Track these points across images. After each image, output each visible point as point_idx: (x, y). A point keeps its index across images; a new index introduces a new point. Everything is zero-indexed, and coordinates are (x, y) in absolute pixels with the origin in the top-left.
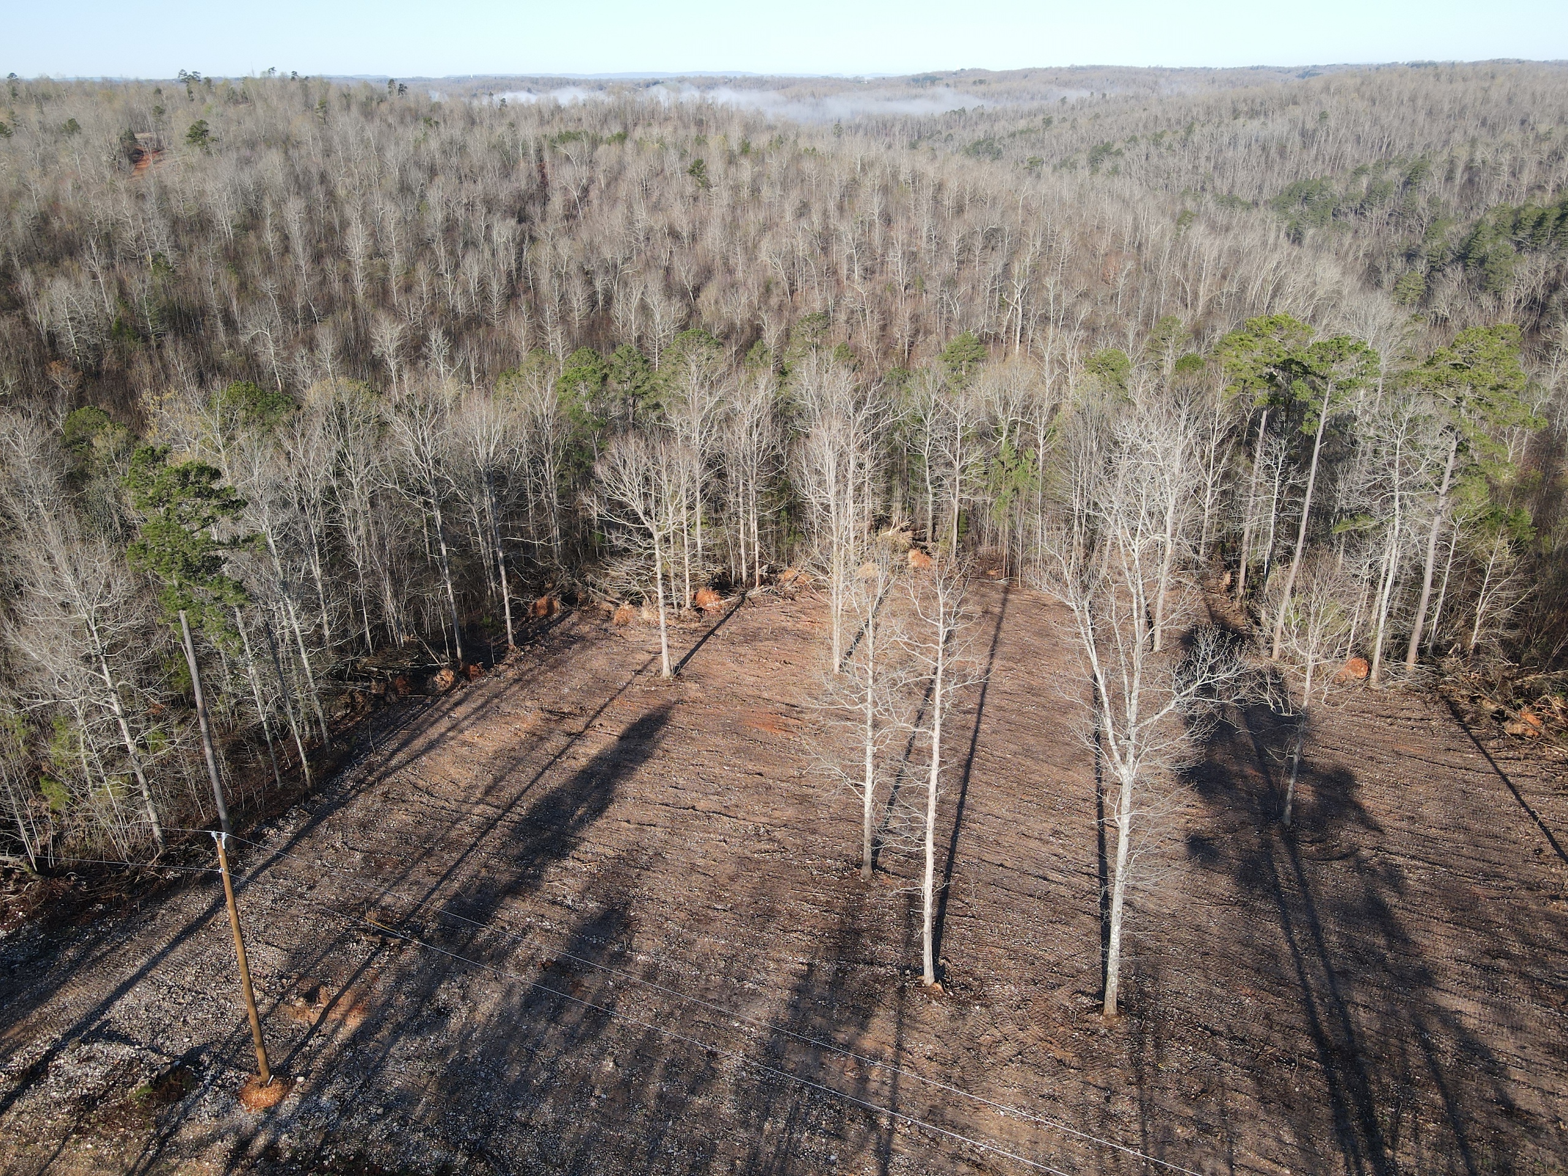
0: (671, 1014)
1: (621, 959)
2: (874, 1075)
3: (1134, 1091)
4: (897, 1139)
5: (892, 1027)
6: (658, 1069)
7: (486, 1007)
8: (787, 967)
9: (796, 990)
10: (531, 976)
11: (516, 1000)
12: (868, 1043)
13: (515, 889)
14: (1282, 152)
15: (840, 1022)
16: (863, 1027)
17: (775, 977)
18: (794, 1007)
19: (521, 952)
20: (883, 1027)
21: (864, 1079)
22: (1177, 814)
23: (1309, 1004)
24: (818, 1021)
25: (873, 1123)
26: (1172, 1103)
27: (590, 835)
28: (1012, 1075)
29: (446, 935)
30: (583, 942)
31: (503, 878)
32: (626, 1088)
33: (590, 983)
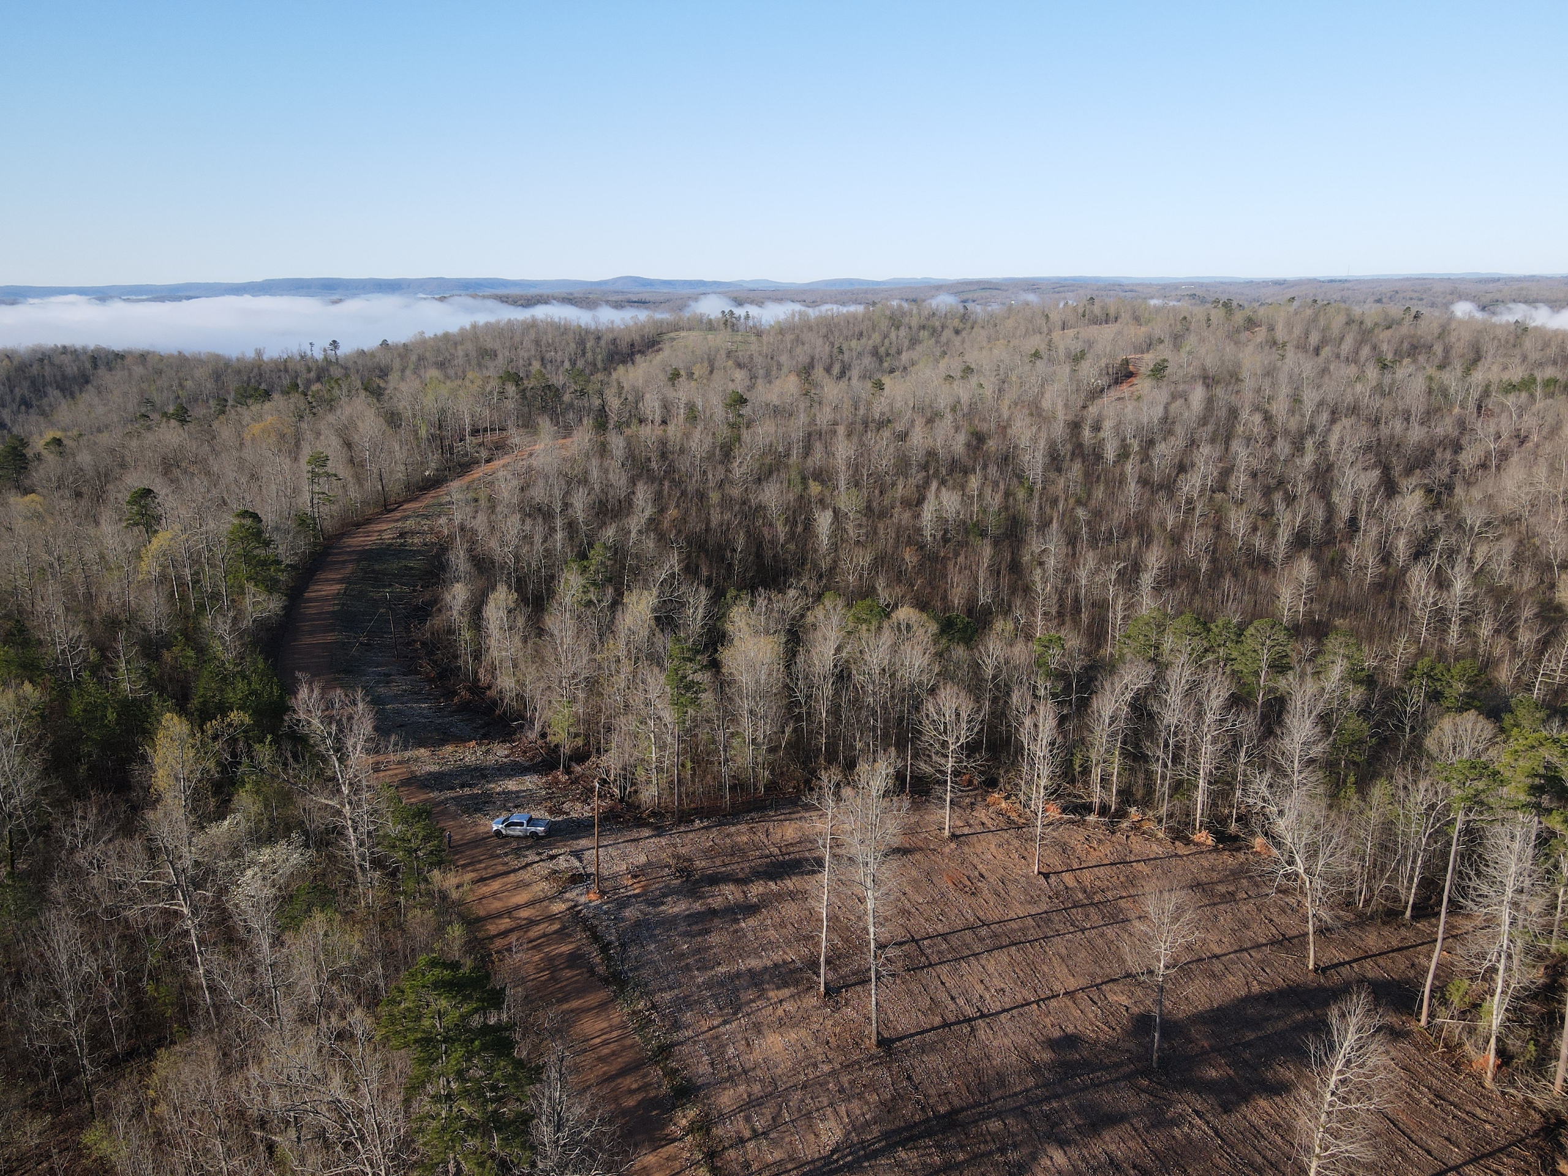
0: (725, 945)
2: (759, 1003)
3: (838, 1067)
4: (737, 1022)
5: (789, 995)
6: (697, 957)
8: (785, 956)
9: (776, 965)
11: (687, 913)
15: (773, 982)
16: (778, 988)
17: (777, 957)
18: (766, 968)
19: (710, 900)
20: (786, 992)
21: (753, 1001)
22: (1092, 1024)
23: (978, 1104)
24: (767, 977)
25: (735, 1014)
26: (845, 1079)
27: (794, 879)
28: (803, 1033)
29: (697, 882)
30: (733, 909)
31: (741, 875)
32: (682, 955)
33: (717, 922)
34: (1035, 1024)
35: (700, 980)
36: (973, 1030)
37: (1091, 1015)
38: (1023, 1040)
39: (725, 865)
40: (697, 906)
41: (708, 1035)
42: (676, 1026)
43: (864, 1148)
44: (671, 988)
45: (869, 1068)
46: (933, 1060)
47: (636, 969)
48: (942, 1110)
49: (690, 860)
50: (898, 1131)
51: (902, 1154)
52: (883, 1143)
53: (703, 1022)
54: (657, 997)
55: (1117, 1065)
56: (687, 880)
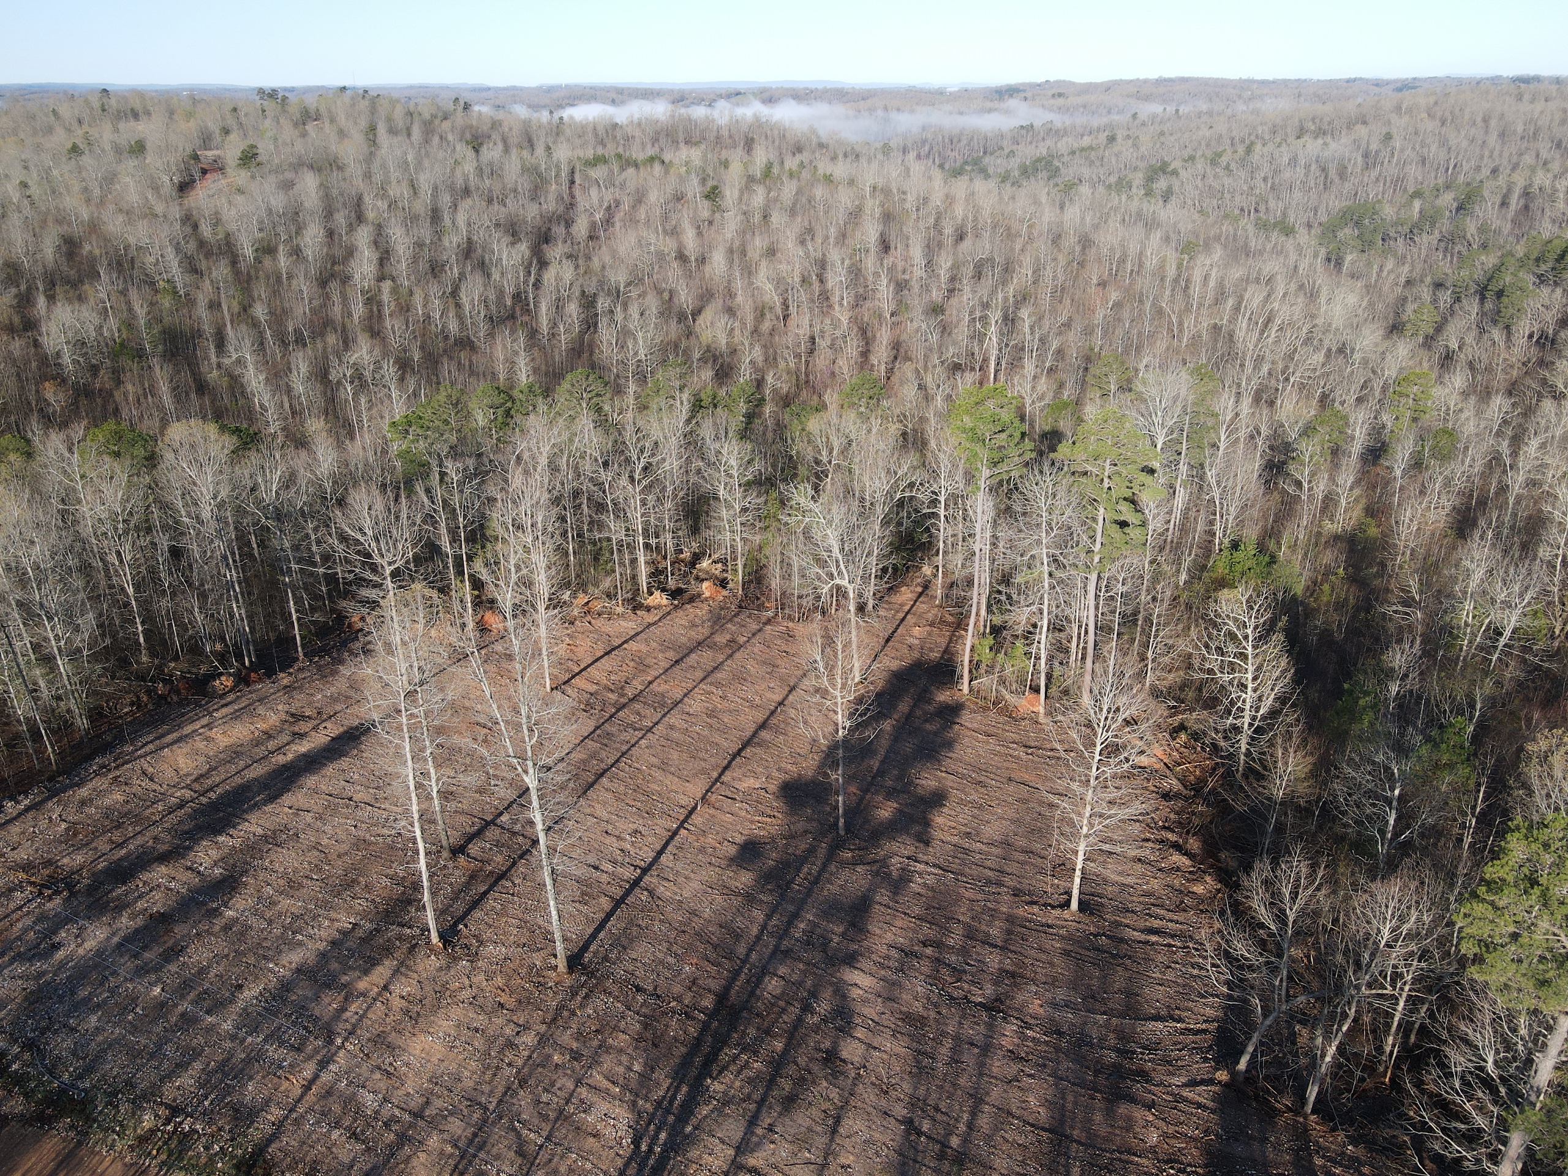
0: (227, 956)
1: (215, 913)
2: (353, 1008)
3: (543, 1028)
4: (342, 1053)
5: (389, 973)
6: (192, 995)
7: (90, 944)
8: (336, 925)
9: (334, 943)
10: (140, 921)
11: (116, 939)
12: (362, 985)
13: (164, 858)
14: (1342, 174)
15: (351, 968)
16: (366, 972)
17: (323, 932)
18: (323, 955)
19: (141, 905)
20: (381, 973)
21: (343, 1009)
22: (752, 822)
23: (736, 973)
24: (334, 966)
25: (330, 1041)
26: (566, 1038)
27: (253, 817)
28: (456, 1012)
29: (91, 889)
30: (192, 899)
31: (162, 848)
32: (161, 1007)
33: (180, 930)
34: (702, 850)
35: (227, 1026)
36: (651, 893)
37: (744, 813)
38: (709, 874)
39: (120, 846)
40: (126, 923)
41: (310, 1098)
42: (243, 1116)
43: (668, 1111)
44: (181, 1066)
45: (582, 1006)
46: (643, 952)
47: (89, 1070)
48: (708, 1002)
49: (49, 863)
50: (686, 1062)
51: (716, 1087)
52: (685, 1089)
53: (285, 1085)
54: (169, 1092)
55: (811, 851)
56: (72, 894)
